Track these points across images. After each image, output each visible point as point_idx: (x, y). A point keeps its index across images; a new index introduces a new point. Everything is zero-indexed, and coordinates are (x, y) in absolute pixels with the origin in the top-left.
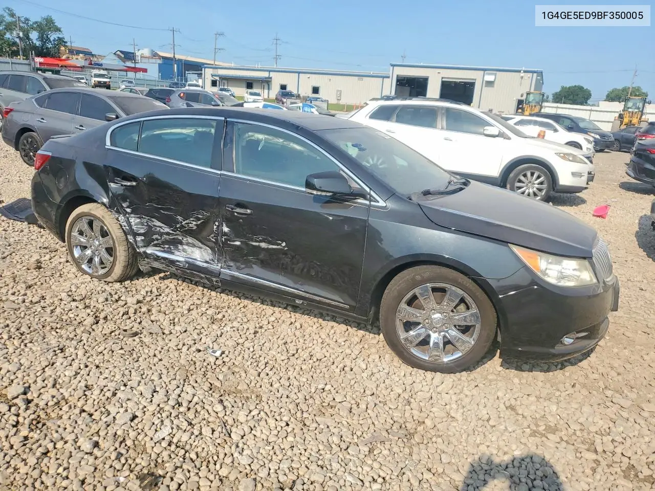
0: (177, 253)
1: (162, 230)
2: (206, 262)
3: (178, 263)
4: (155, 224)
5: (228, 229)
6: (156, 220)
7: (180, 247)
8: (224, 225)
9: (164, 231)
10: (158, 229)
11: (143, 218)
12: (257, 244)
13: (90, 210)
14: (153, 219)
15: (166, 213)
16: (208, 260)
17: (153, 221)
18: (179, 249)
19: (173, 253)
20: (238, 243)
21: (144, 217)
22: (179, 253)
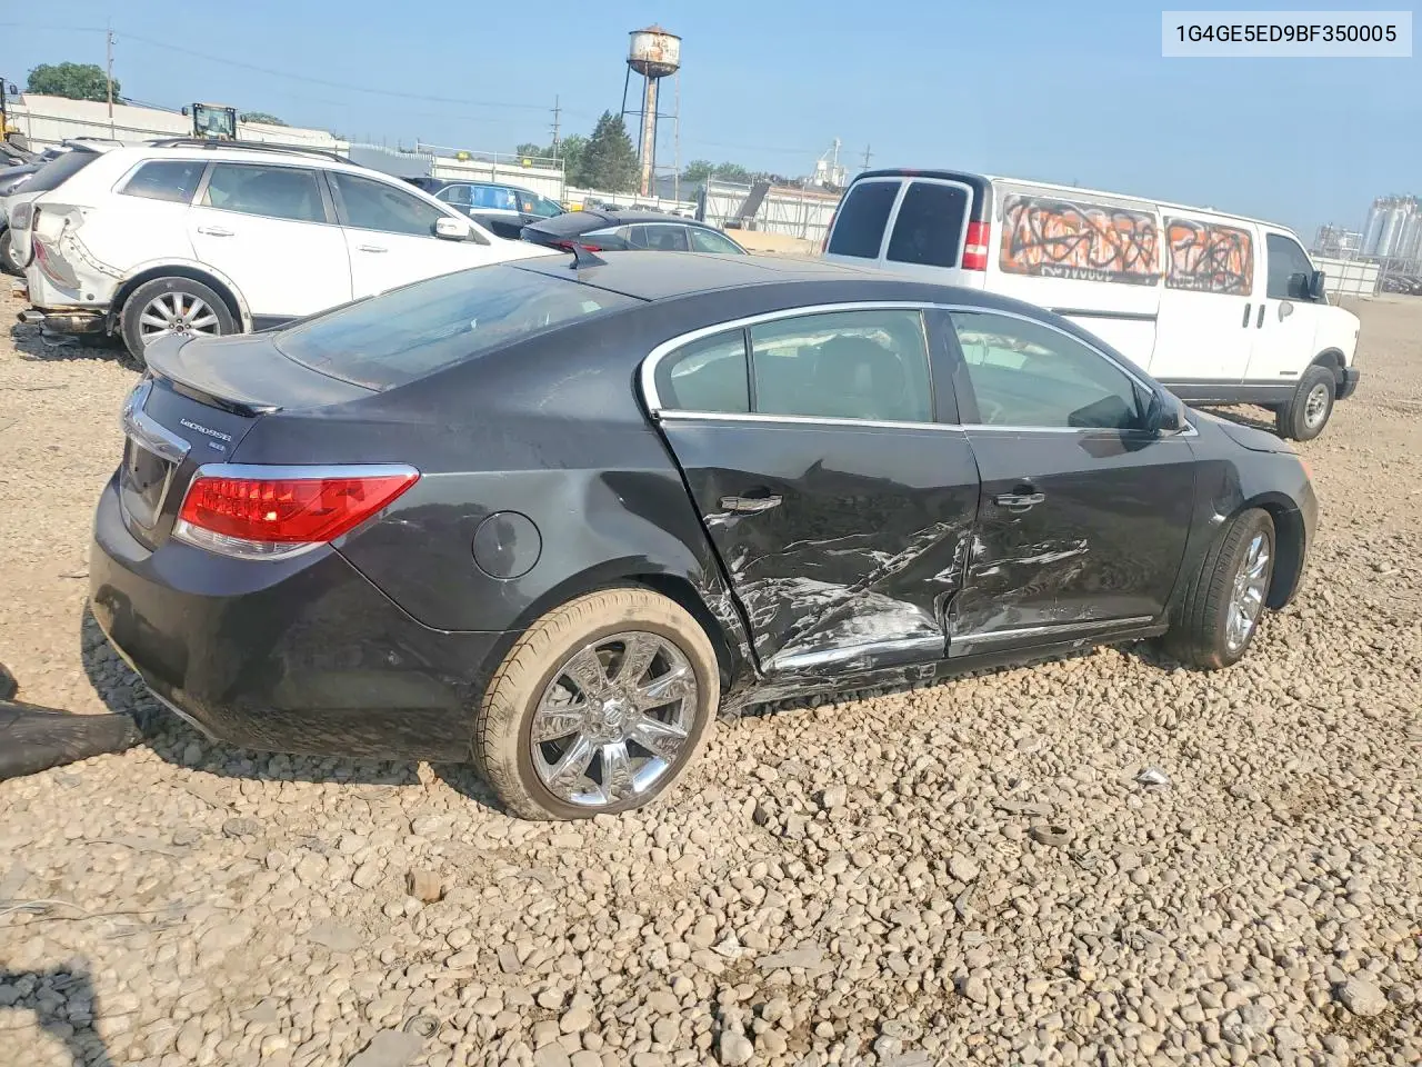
0: (842, 642)
1: (821, 600)
2: (911, 636)
3: (853, 665)
4: (801, 589)
5: (983, 547)
6: (807, 580)
7: (847, 625)
8: (977, 540)
9: (830, 600)
10: (810, 599)
11: (768, 585)
12: (1034, 559)
13: (630, 612)
14: (798, 580)
15: (840, 553)
16: (913, 630)
17: (796, 585)
18: (847, 631)
19: (835, 646)
20: (994, 571)
21: (771, 581)
22: (847, 640)
